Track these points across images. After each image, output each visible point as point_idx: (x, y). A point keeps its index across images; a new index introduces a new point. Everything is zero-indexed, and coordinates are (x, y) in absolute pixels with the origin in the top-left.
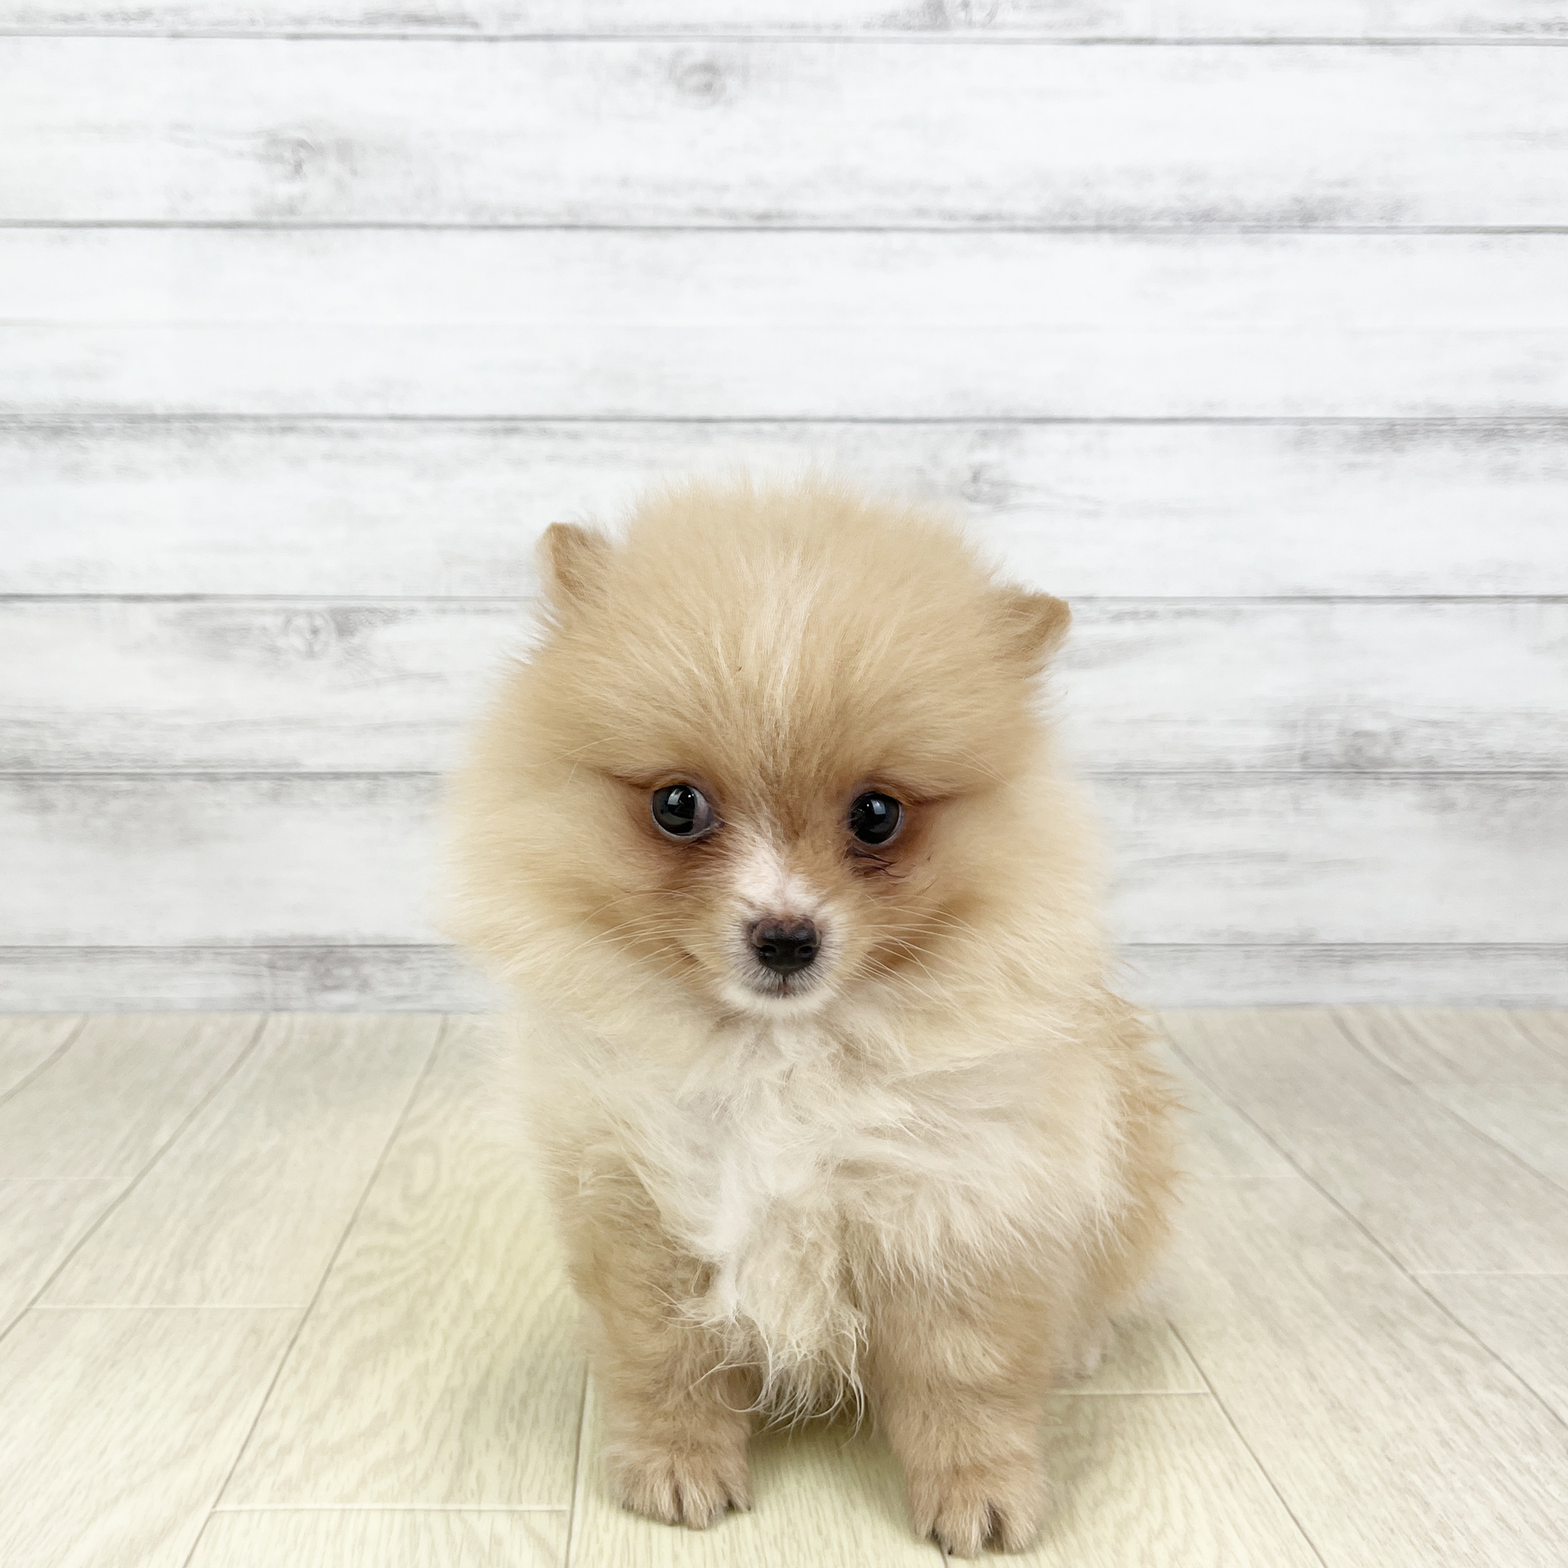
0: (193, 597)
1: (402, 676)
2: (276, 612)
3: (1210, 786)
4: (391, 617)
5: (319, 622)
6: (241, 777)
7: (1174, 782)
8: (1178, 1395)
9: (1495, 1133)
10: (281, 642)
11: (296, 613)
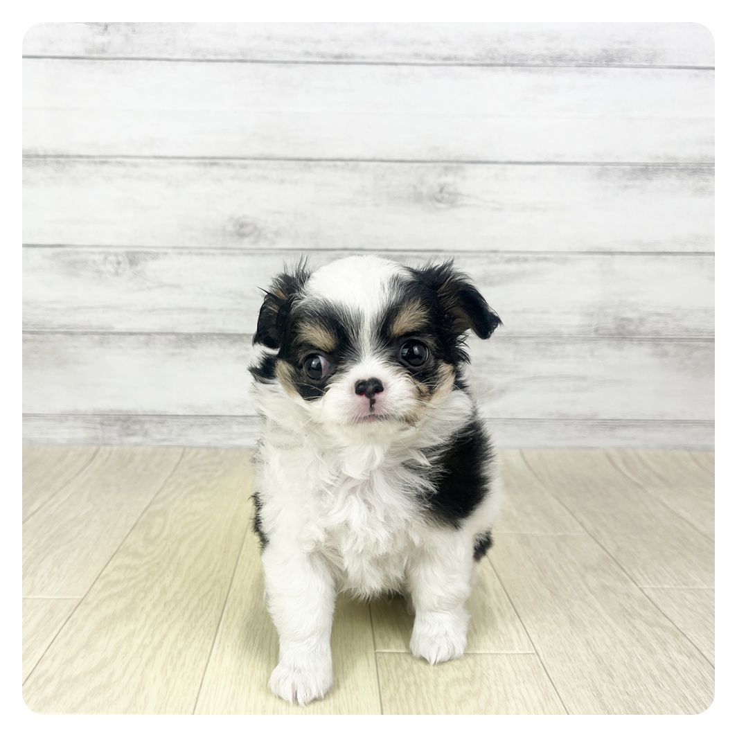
0: (60, 246)
1: (161, 285)
2: (100, 253)
3: (551, 343)
4: (155, 256)
5: (120, 258)
6: (85, 334)
7: (532, 341)
8: (519, 654)
9: (682, 512)
10: (102, 268)
11: (110, 254)
